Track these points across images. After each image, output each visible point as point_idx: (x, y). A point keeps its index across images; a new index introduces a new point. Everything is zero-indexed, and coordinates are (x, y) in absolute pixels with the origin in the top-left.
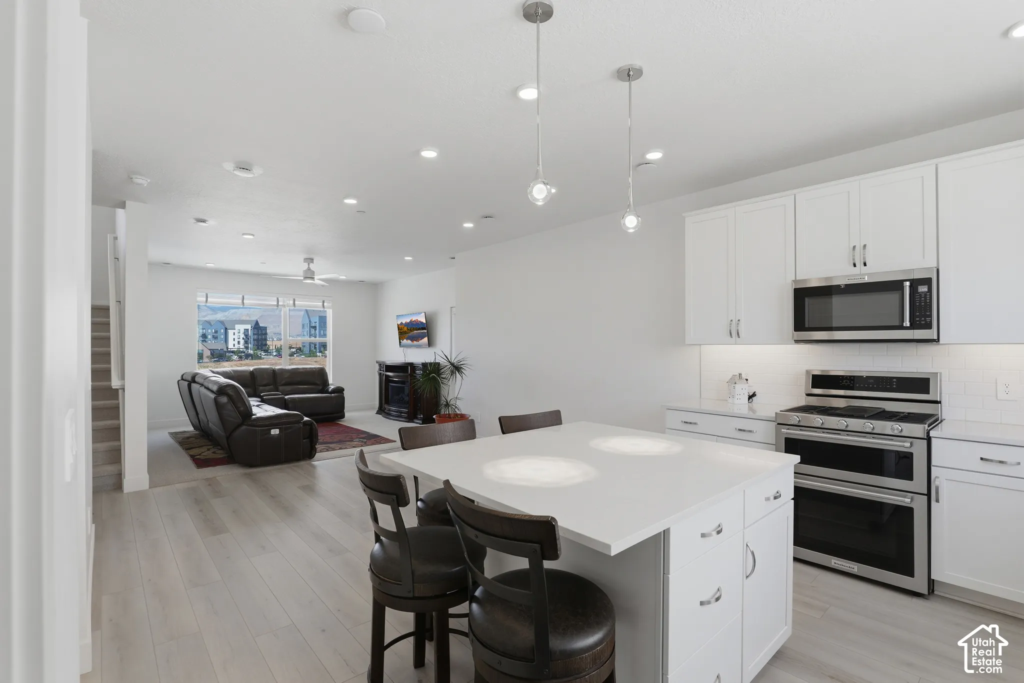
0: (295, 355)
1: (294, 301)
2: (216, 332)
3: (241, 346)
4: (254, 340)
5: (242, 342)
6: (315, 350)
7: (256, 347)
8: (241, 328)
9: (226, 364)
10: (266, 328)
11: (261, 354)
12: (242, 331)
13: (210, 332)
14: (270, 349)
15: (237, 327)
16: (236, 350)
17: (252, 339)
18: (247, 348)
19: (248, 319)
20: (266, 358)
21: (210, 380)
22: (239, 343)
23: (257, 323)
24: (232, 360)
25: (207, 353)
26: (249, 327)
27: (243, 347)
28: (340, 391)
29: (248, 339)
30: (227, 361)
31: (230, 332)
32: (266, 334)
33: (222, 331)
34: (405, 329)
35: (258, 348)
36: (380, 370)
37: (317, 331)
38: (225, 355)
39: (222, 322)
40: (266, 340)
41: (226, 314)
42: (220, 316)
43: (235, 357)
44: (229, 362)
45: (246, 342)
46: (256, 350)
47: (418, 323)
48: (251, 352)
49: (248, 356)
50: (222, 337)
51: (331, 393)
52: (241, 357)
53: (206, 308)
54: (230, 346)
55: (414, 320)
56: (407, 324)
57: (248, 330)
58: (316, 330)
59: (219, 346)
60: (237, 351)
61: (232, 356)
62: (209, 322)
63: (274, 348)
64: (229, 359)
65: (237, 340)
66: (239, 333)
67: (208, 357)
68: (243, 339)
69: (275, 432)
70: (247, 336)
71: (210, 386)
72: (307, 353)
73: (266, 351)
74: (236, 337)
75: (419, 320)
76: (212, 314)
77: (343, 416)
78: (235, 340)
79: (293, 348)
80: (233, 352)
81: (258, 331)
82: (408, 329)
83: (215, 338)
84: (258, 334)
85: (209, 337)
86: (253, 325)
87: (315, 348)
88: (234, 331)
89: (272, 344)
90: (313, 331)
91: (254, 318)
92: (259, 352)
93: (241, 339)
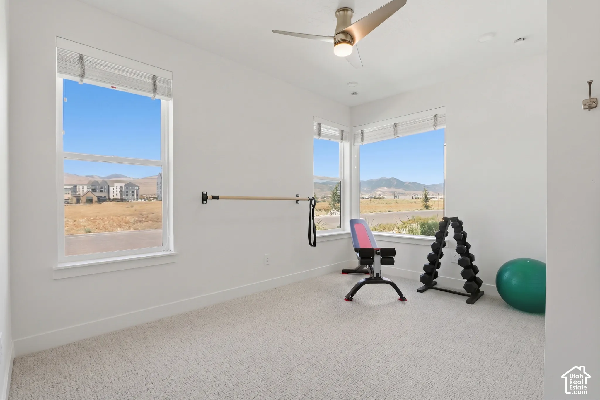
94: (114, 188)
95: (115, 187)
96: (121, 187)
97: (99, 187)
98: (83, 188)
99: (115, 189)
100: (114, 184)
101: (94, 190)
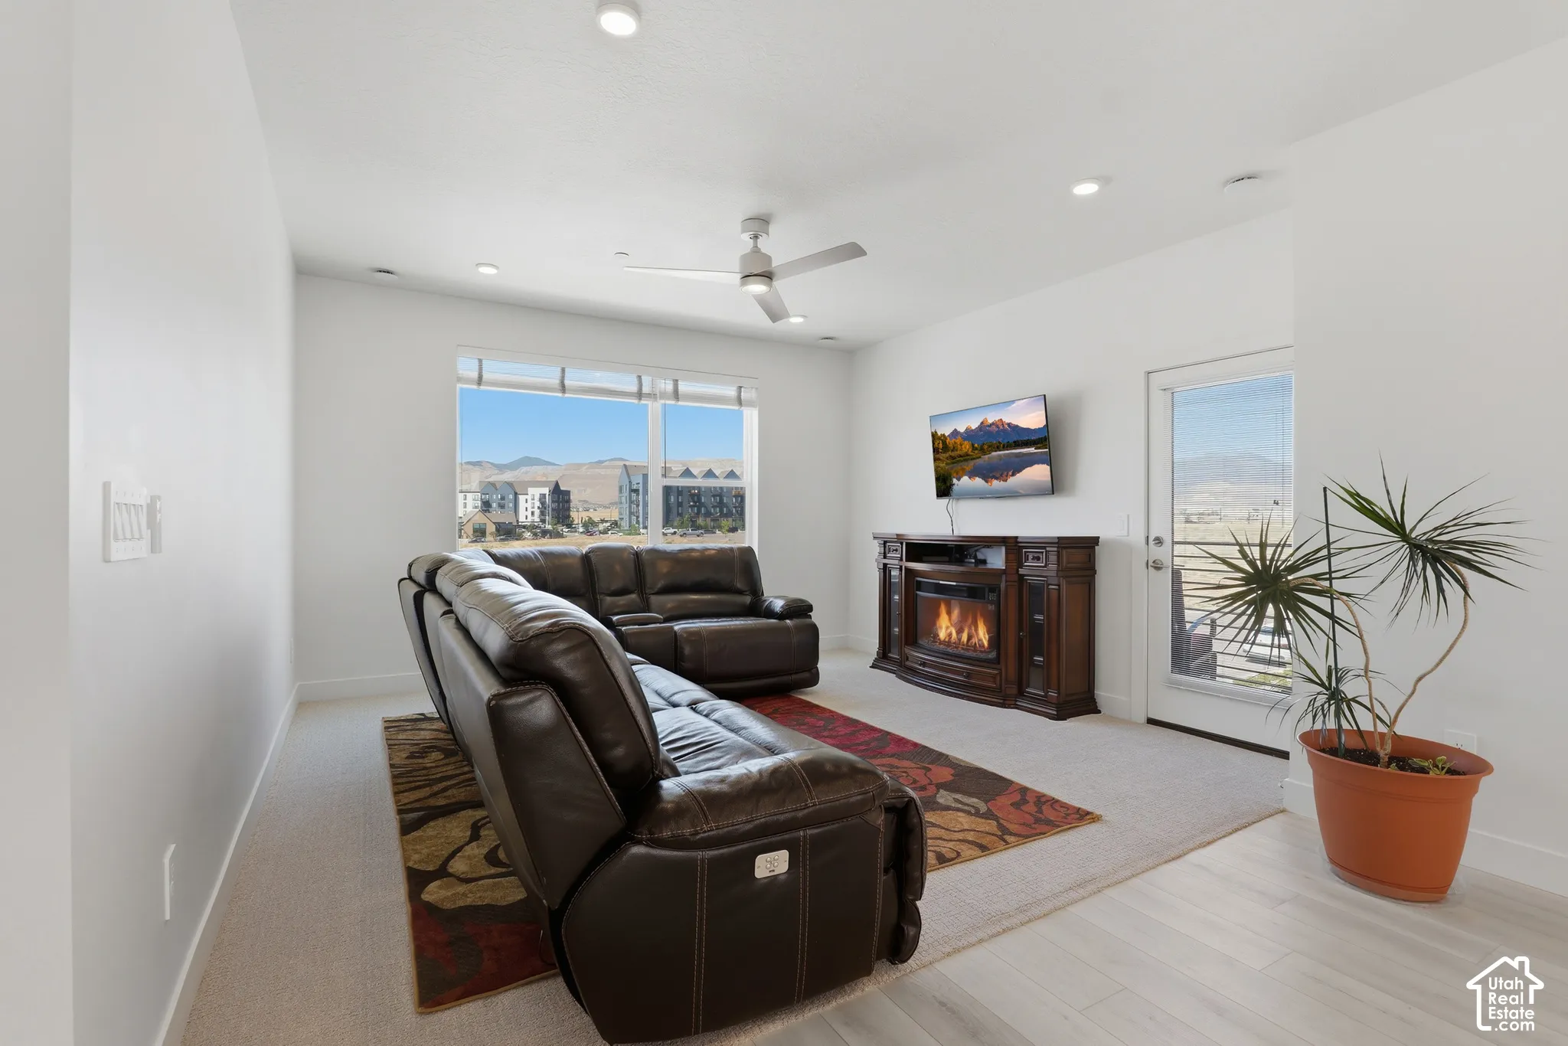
0: (610, 532)
1: (676, 382)
2: (503, 498)
3: (537, 519)
4: (553, 510)
5: (537, 512)
6: (637, 525)
7: (556, 520)
8: (535, 492)
9: (516, 543)
10: (569, 492)
11: (562, 530)
12: (537, 497)
13: (496, 497)
14: (575, 523)
15: (531, 491)
16: (529, 524)
17: (550, 509)
18: (543, 521)
19: (544, 479)
20: (570, 536)
21: (479, 591)
22: (533, 513)
23: (557, 485)
24: (524, 539)
25: (491, 528)
26: (546, 491)
27: (539, 520)
28: (800, 610)
29: (545, 508)
30: (517, 539)
31: (522, 498)
32: (568, 501)
33: (511, 497)
34: (966, 447)
35: (558, 522)
36: (885, 557)
37: (641, 497)
38: (514, 532)
39: (510, 485)
40: (568, 509)
41: (516, 473)
42: (508, 476)
43: (528, 534)
44: (520, 541)
45: (542, 513)
46: (556, 525)
47: (1004, 430)
48: (549, 527)
49: (545, 533)
50: (511, 505)
51: (781, 616)
52: (535, 534)
53: (490, 466)
54: (522, 519)
55: (990, 421)
56: (970, 434)
57: (545, 495)
58: (638, 495)
59: (506, 518)
60: (530, 526)
61: (524, 532)
62: (493, 484)
63: (580, 522)
64: (519, 537)
65: (530, 510)
66: (533, 499)
67: (491, 534)
68: (539, 507)
69: (772, 864)
70: (543, 503)
71: (476, 622)
72: (625, 528)
73: (569, 526)
74: (529, 505)
75: (1007, 420)
76: (497, 474)
77: (813, 679)
78: (528, 510)
79: (607, 521)
80: (524, 527)
81: (559, 498)
82: (974, 448)
83: (502, 506)
84: (558, 502)
85: (494, 505)
86: (552, 489)
87: (638, 522)
88: (526, 497)
89: (577, 516)
90: (634, 495)
91: (554, 479)
92: (560, 528)
93: (536, 508)
94: (527, 500)
95: (529, 497)
96: (543, 496)
97: (497, 497)
98: (465, 499)
99: (530, 501)
100: (527, 491)
101: (486, 506)
